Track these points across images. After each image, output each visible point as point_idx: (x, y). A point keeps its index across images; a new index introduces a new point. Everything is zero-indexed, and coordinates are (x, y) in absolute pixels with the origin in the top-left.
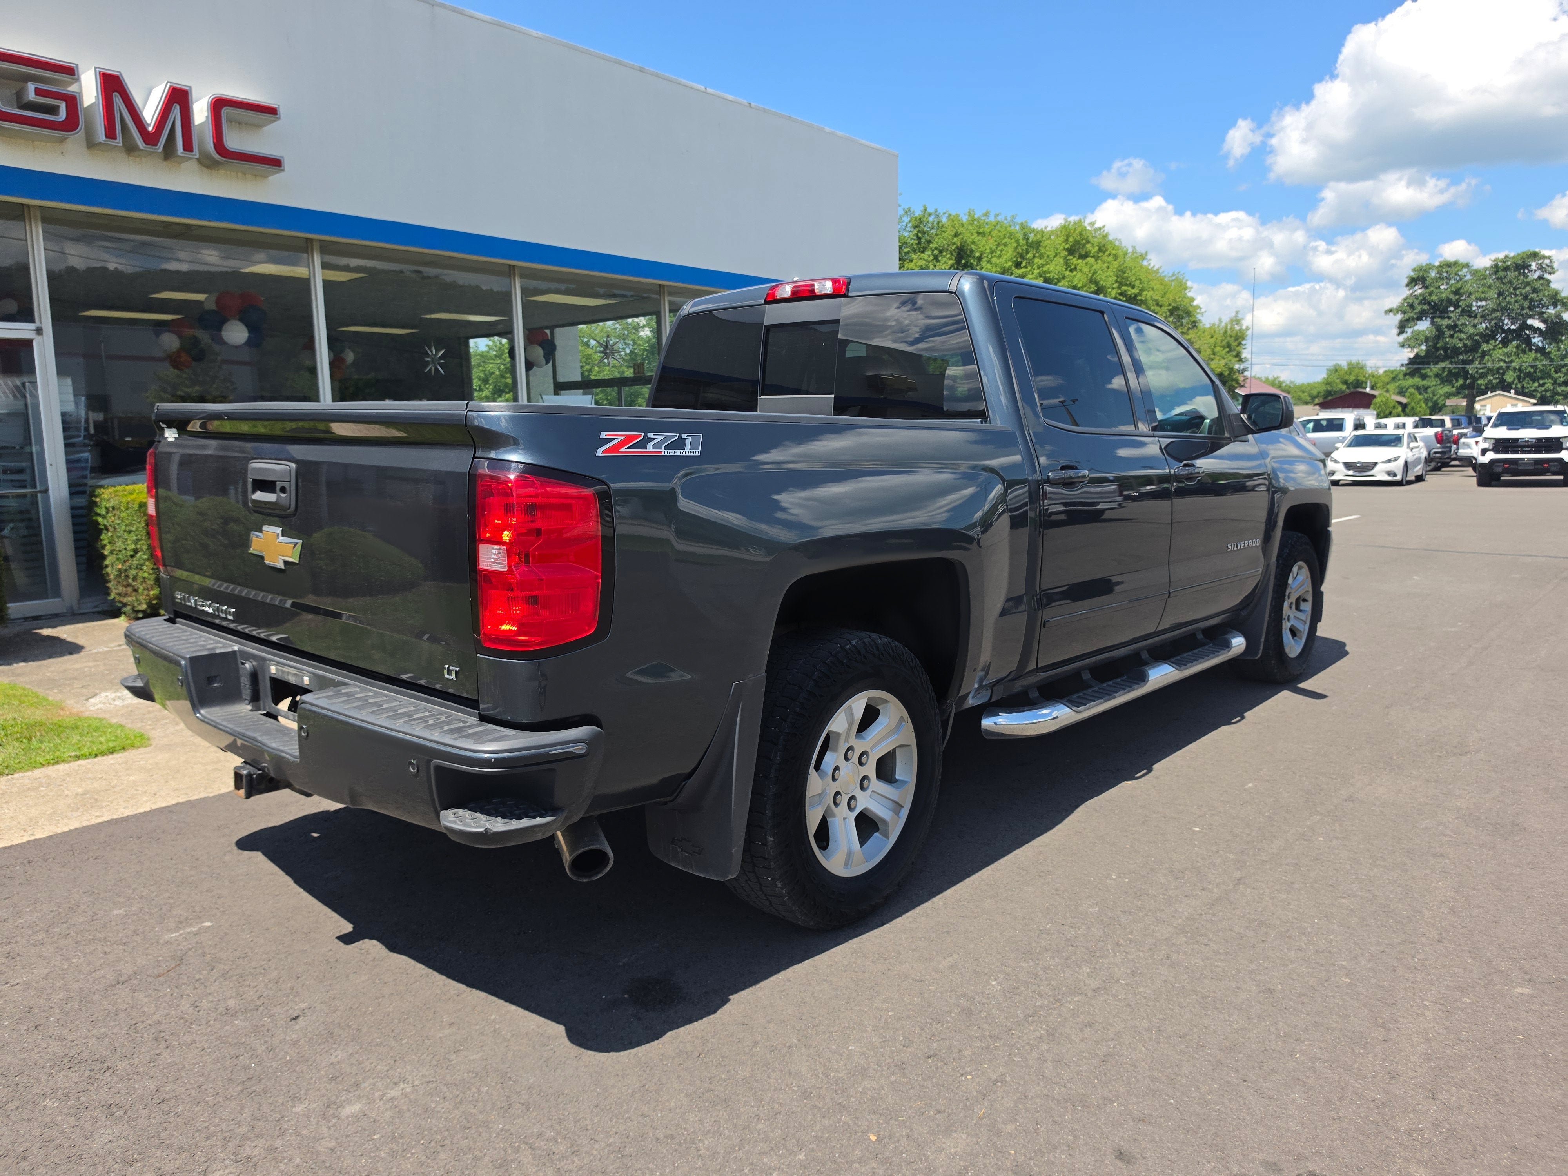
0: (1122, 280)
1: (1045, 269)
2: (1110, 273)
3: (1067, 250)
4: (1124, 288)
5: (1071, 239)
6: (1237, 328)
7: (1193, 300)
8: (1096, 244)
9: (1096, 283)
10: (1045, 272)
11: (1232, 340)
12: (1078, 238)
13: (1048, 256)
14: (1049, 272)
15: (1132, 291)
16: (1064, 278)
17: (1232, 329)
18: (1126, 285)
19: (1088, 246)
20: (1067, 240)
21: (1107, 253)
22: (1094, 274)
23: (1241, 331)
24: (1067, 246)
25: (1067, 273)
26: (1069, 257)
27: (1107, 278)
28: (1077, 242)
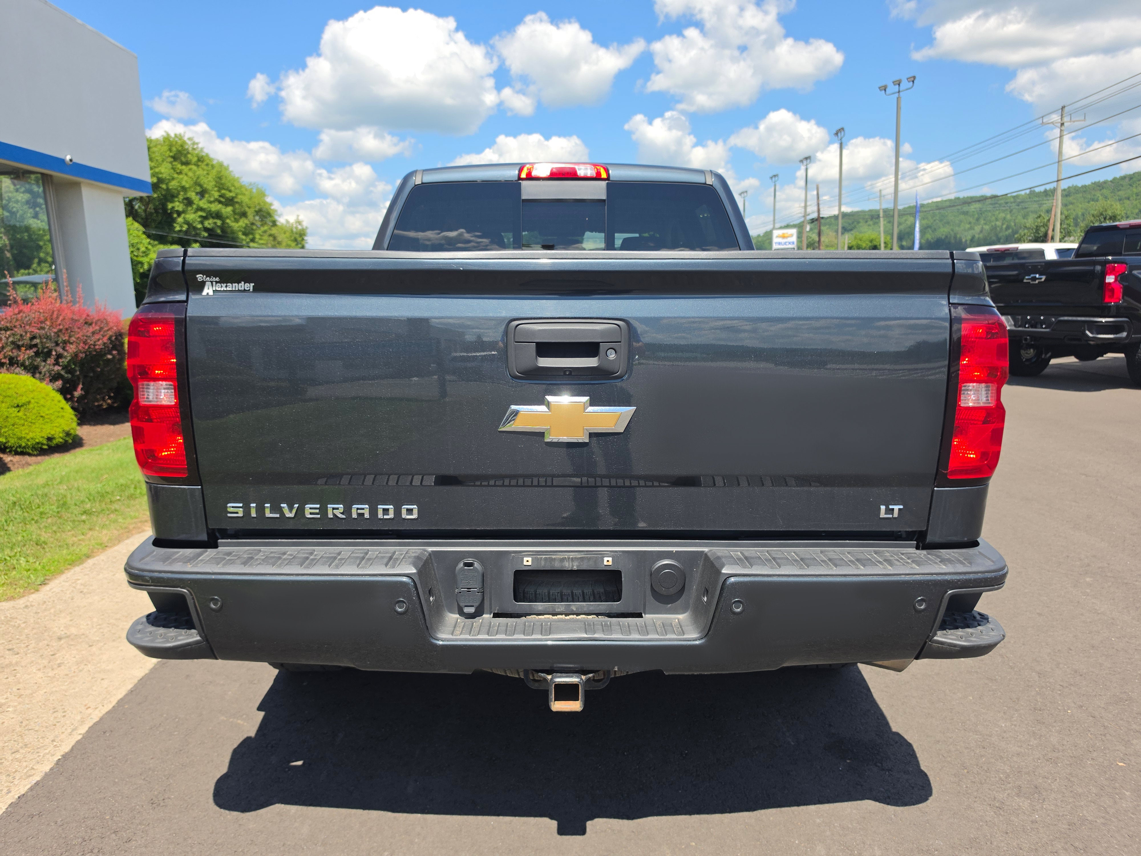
0: (221, 183)
1: (157, 170)
2: (210, 178)
3: (172, 157)
4: (223, 191)
5: (174, 149)
6: (300, 227)
7: (271, 204)
8: (194, 155)
9: (201, 186)
10: (157, 173)
11: (297, 236)
12: (180, 149)
13: (157, 160)
14: (161, 173)
15: (229, 195)
16: (173, 179)
17: (296, 228)
18: (224, 189)
19: (189, 156)
20: (170, 150)
21: (205, 163)
22: (198, 178)
23: (303, 230)
24: (171, 154)
25: (176, 176)
26: (174, 163)
27: (209, 183)
28: (179, 152)
